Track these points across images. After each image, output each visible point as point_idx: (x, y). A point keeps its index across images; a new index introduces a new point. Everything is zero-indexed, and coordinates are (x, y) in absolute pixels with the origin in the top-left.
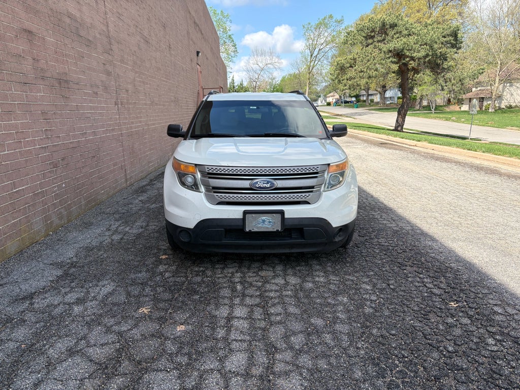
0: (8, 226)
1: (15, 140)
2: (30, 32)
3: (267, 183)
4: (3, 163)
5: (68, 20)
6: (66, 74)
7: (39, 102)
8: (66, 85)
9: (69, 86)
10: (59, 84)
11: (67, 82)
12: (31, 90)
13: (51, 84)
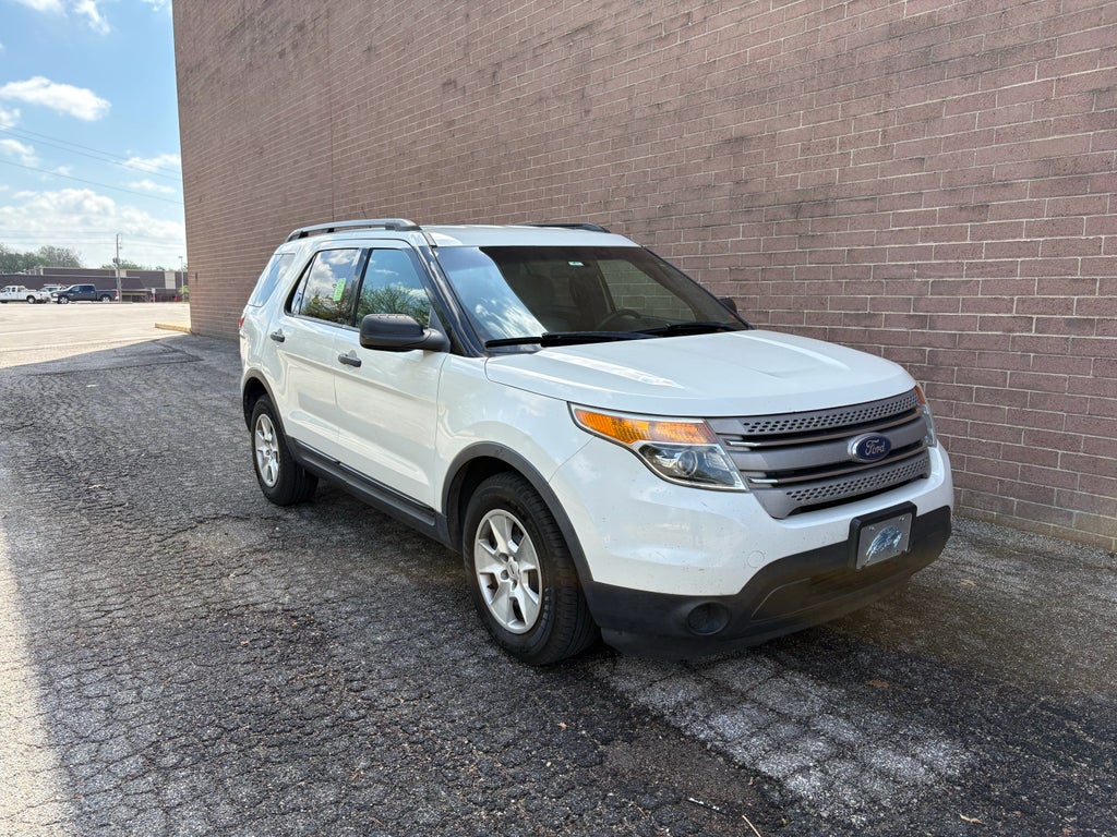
3: (880, 444)
6: (830, 185)
7: (729, 253)
8: (818, 211)
9: (831, 210)
10: (792, 213)
11: (824, 203)
12: (715, 236)
13: (768, 218)
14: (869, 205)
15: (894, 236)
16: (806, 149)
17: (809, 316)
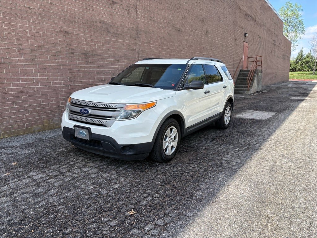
0: (35, 119)
1: (46, 81)
2: (67, 32)
3: (85, 111)
4: (36, 91)
5: (99, 25)
6: (93, 51)
7: (68, 65)
8: (91, 57)
9: (94, 57)
10: (85, 56)
11: (92, 55)
12: (62, 59)
13: (79, 56)
14: (101, 57)
15: (107, 64)
16: (86, 41)
17: (92, 81)
